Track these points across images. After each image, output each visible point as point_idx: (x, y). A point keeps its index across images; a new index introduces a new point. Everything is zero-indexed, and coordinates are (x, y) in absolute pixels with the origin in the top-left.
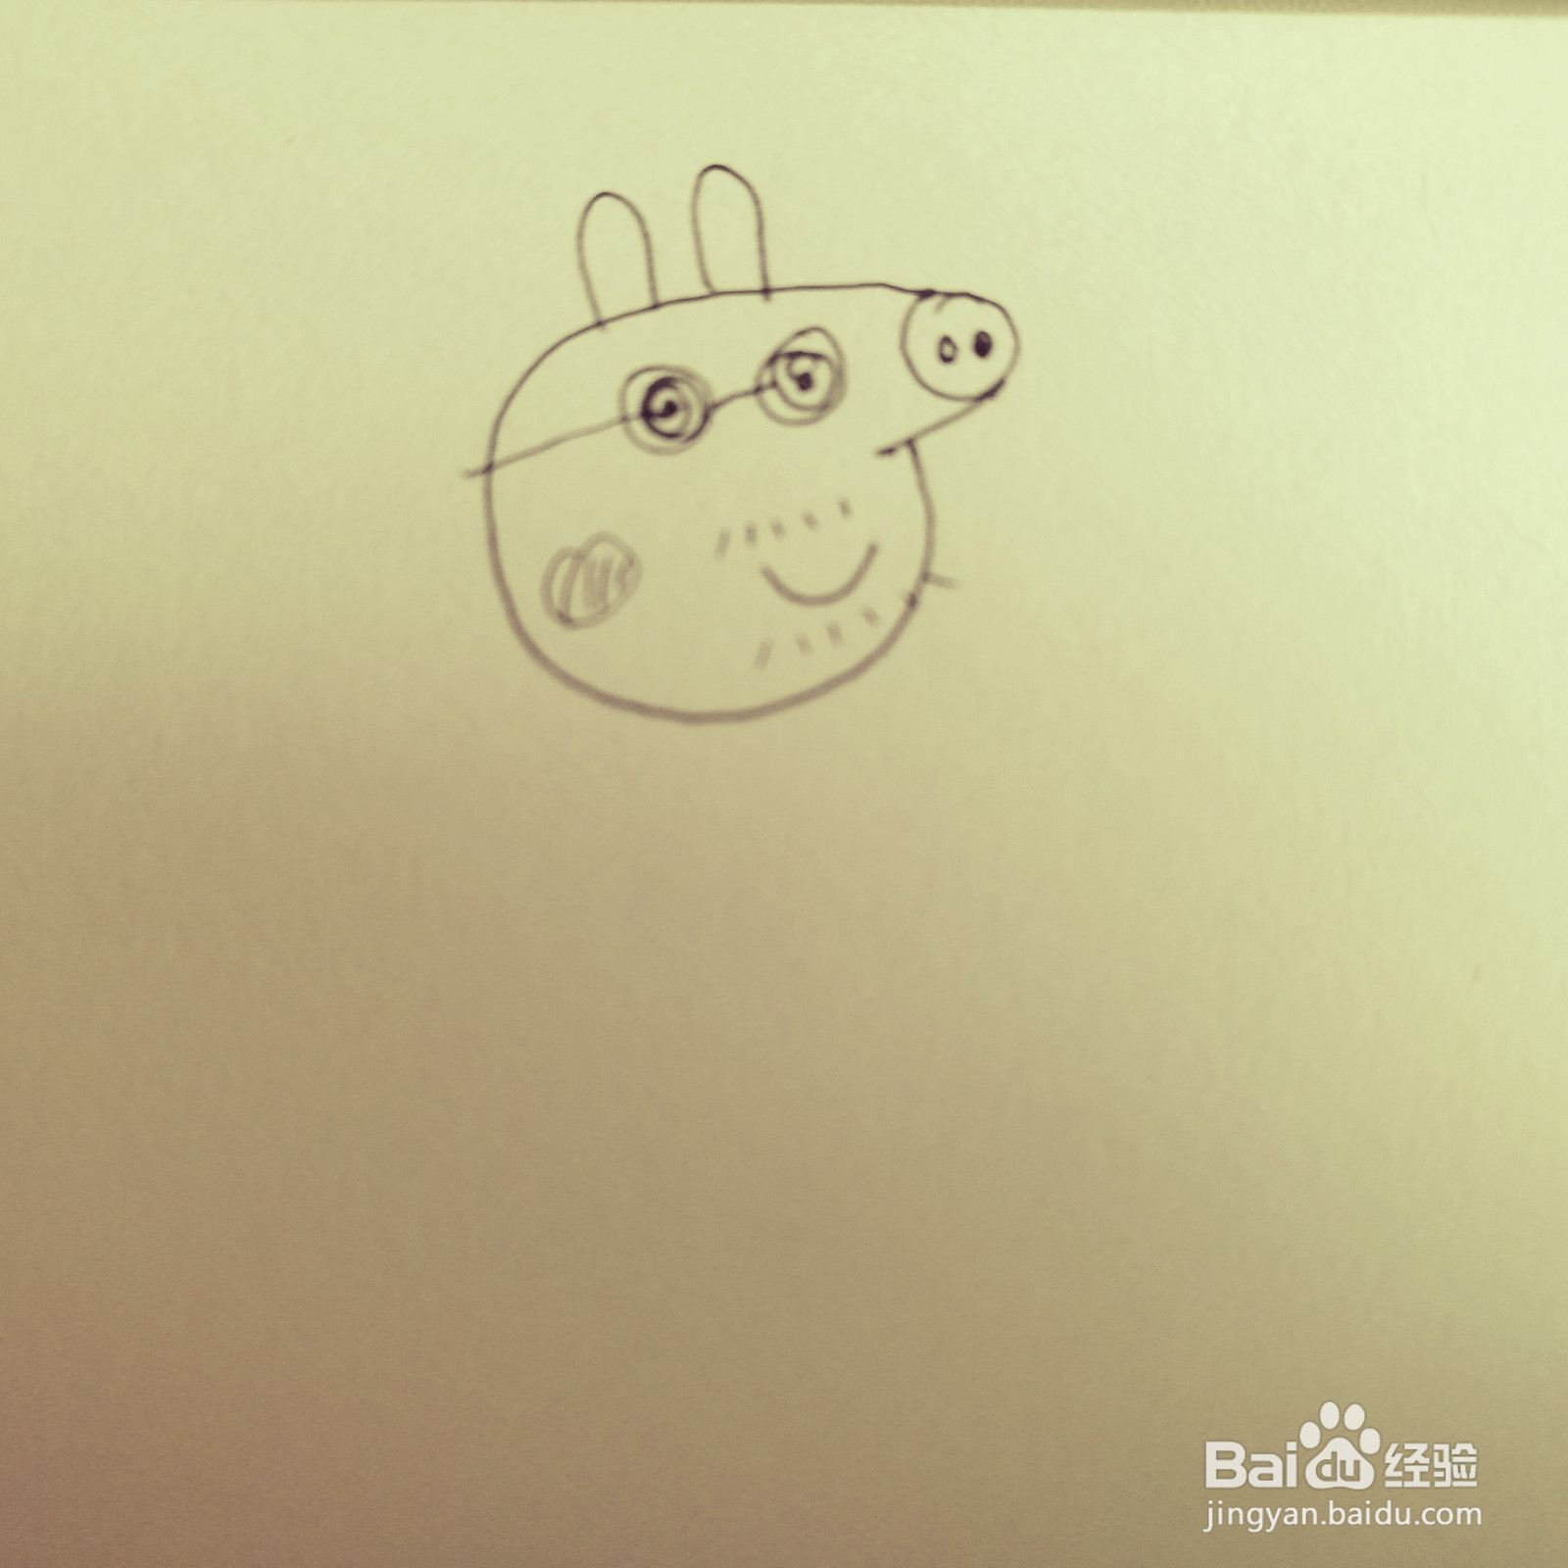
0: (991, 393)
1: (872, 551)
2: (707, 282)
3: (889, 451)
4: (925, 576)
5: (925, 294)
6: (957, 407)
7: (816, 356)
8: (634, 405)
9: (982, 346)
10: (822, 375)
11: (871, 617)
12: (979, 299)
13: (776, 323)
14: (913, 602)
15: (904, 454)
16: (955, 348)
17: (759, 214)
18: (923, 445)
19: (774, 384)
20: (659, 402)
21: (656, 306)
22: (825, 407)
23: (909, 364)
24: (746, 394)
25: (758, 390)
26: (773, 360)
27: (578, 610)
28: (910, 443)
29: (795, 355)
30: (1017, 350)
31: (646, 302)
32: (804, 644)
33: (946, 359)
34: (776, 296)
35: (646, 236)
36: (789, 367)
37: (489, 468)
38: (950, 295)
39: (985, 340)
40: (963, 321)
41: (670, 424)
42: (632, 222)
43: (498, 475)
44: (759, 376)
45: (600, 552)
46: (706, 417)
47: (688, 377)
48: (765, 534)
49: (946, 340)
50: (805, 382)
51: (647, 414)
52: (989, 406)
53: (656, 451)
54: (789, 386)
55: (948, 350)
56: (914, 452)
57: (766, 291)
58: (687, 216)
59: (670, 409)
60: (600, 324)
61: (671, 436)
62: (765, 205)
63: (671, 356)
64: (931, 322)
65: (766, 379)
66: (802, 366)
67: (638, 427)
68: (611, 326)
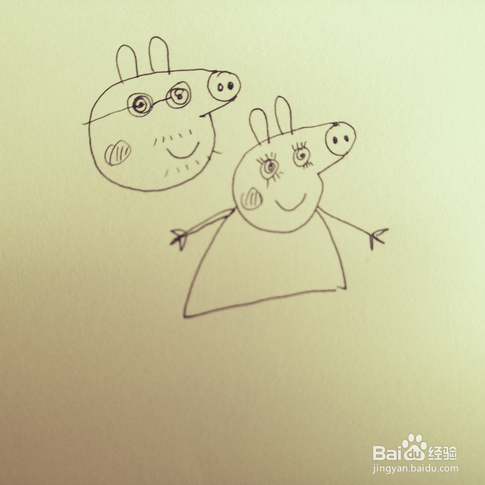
0: (233, 99)
1: (198, 143)
2: (152, 69)
3: (203, 116)
4: (213, 151)
5: (214, 72)
6: (224, 103)
7: (183, 90)
8: (131, 104)
9: (230, 86)
10: (185, 95)
11: (198, 163)
12: (230, 73)
13: (172, 80)
14: (209, 158)
15: (208, 116)
16: (223, 87)
17: (168, 50)
18: (212, 113)
19: (171, 97)
20: (138, 104)
21: (138, 76)
22: (185, 104)
23: (209, 91)
24: (163, 100)
25: (166, 99)
26: (171, 91)
27: (114, 161)
28: (209, 113)
29: (177, 89)
30: (240, 87)
31: (136, 75)
32: (178, 170)
33: (220, 90)
34: (171, 73)
35: (135, 57)
36: (175, 92)
37: (90, 122)
38: (222, 72)
39: (231, 84)
40: (225, 79)
41: (141, 109)
42: (132, 53)
43: (91, 124)
44: (167, 96)
45: (120, 145)
46: (151, 107)
47: (147, 96)
48: (167, 139)
49: (220, 84)
50: (180, 97)
51: (134, 106)
52: (232, 102)
53: (137, 116)
54: (175, 98)
55: (221, 88)
56: (210, 116)
57: (169, 72)
58: (148, 51)
59: (141, 105)
60: (122, 82)
61: (141, 112)
62: (169, 48)
63: (141, 90)
64: (216, 80)
65: (169, 96)
66: (179, 92)
67: (132, 110)
68: (124, 82)
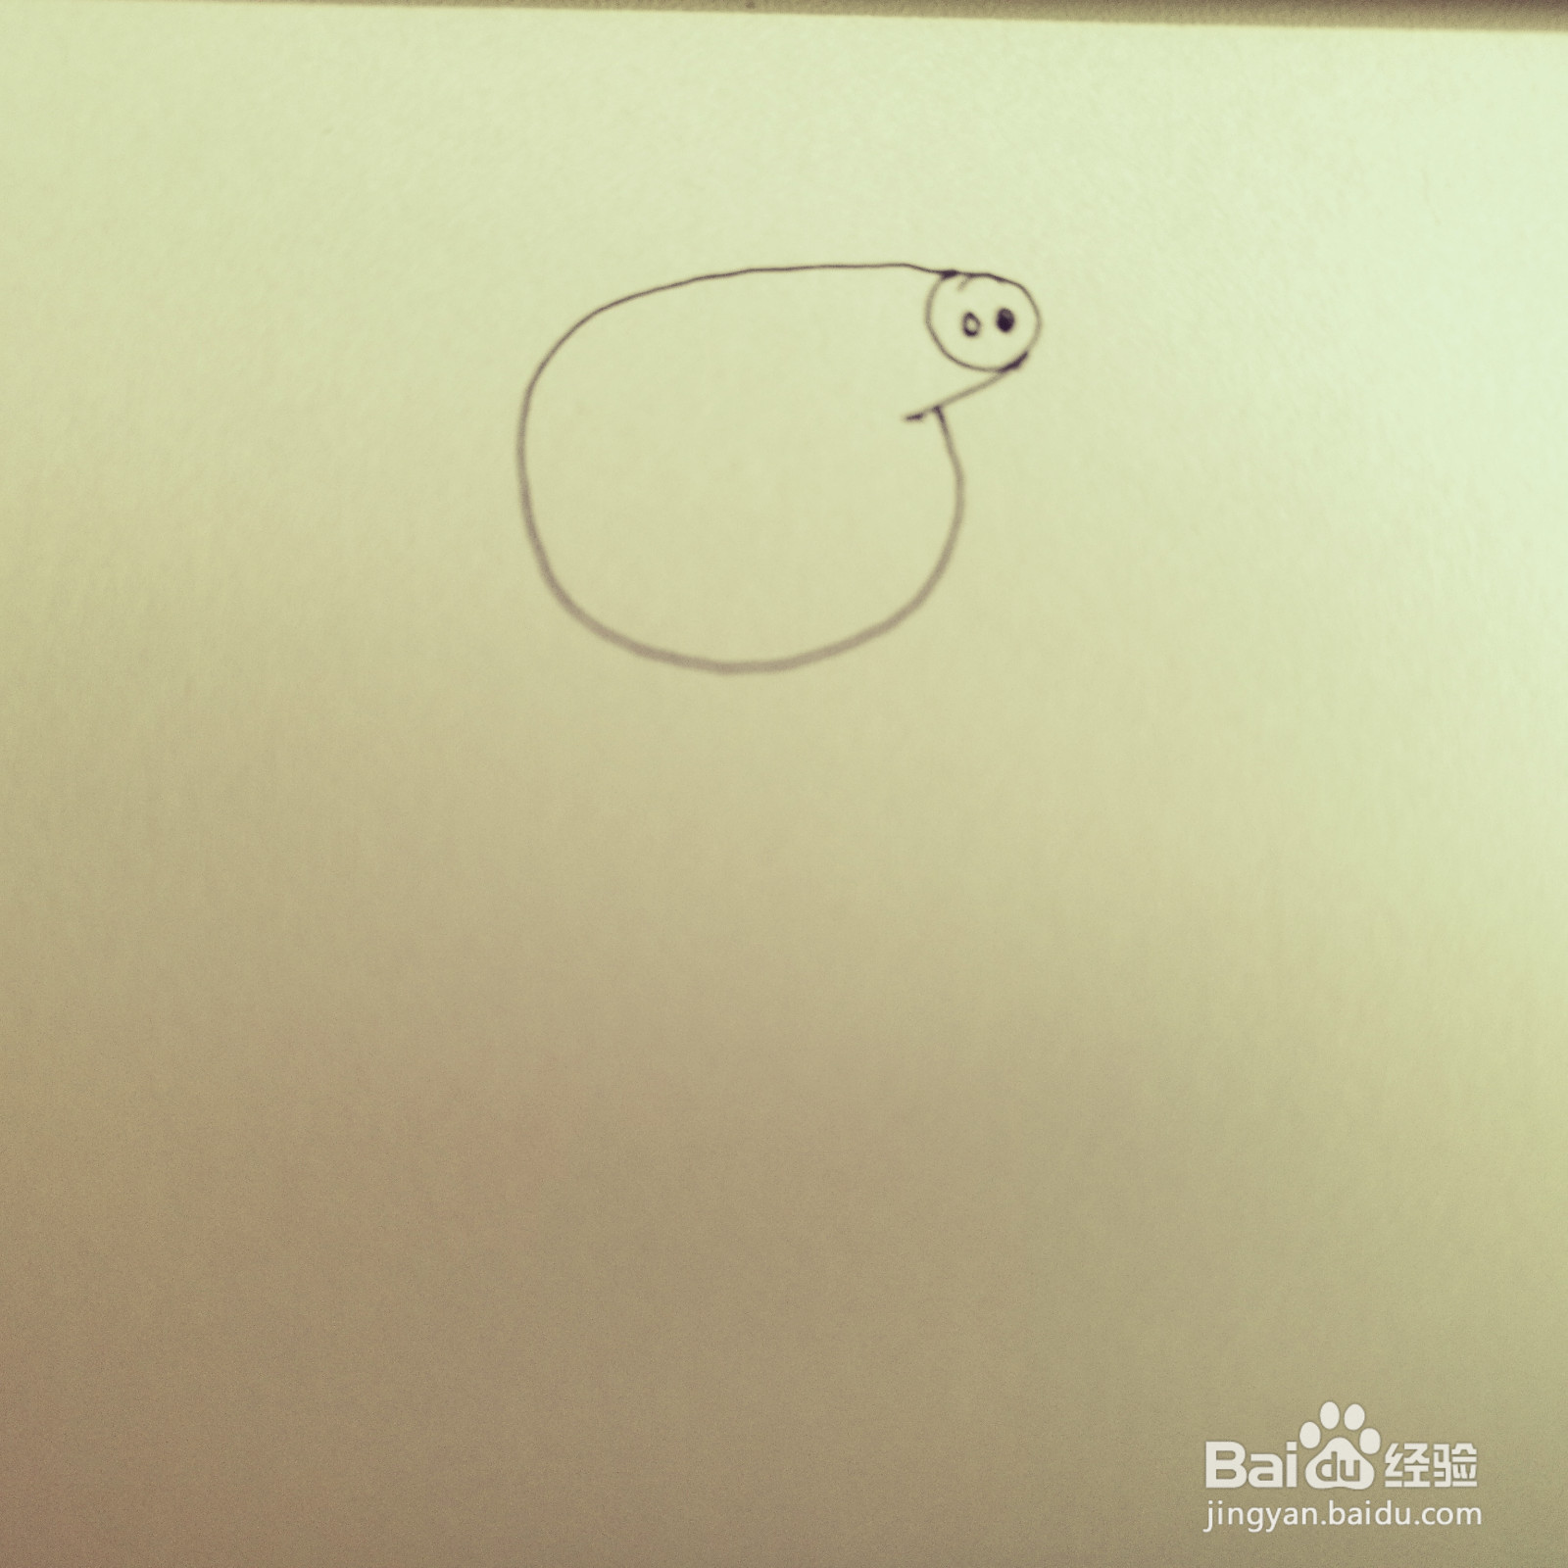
0: (1015, 364)
3: (917, 417)
4: (956, 534)
5: (948, 274)
6: (982, 377)
9: (1005, 322)
12: (1000, 279)
14: (944, 558)
15: (932, 420)
16: (978, 323)
18: (950, 412)
23: (935, 338)
28: (938, 410)
30: (1039, 326)
33: (970, 333)
37: (522, 430)
38: (972, 276)
39: (1007, 316)
40: (986, 300)
43: (531, 437)
49: (970, 316)
52: (1013, 375)
55: (971, 325)
56: (942, 418)
60: (631, 297)
64: (954, 300)
68: (641, 300)
